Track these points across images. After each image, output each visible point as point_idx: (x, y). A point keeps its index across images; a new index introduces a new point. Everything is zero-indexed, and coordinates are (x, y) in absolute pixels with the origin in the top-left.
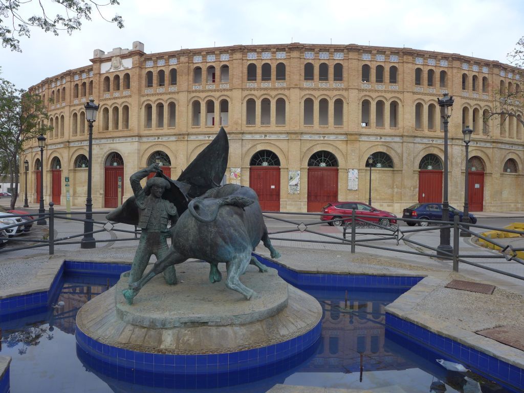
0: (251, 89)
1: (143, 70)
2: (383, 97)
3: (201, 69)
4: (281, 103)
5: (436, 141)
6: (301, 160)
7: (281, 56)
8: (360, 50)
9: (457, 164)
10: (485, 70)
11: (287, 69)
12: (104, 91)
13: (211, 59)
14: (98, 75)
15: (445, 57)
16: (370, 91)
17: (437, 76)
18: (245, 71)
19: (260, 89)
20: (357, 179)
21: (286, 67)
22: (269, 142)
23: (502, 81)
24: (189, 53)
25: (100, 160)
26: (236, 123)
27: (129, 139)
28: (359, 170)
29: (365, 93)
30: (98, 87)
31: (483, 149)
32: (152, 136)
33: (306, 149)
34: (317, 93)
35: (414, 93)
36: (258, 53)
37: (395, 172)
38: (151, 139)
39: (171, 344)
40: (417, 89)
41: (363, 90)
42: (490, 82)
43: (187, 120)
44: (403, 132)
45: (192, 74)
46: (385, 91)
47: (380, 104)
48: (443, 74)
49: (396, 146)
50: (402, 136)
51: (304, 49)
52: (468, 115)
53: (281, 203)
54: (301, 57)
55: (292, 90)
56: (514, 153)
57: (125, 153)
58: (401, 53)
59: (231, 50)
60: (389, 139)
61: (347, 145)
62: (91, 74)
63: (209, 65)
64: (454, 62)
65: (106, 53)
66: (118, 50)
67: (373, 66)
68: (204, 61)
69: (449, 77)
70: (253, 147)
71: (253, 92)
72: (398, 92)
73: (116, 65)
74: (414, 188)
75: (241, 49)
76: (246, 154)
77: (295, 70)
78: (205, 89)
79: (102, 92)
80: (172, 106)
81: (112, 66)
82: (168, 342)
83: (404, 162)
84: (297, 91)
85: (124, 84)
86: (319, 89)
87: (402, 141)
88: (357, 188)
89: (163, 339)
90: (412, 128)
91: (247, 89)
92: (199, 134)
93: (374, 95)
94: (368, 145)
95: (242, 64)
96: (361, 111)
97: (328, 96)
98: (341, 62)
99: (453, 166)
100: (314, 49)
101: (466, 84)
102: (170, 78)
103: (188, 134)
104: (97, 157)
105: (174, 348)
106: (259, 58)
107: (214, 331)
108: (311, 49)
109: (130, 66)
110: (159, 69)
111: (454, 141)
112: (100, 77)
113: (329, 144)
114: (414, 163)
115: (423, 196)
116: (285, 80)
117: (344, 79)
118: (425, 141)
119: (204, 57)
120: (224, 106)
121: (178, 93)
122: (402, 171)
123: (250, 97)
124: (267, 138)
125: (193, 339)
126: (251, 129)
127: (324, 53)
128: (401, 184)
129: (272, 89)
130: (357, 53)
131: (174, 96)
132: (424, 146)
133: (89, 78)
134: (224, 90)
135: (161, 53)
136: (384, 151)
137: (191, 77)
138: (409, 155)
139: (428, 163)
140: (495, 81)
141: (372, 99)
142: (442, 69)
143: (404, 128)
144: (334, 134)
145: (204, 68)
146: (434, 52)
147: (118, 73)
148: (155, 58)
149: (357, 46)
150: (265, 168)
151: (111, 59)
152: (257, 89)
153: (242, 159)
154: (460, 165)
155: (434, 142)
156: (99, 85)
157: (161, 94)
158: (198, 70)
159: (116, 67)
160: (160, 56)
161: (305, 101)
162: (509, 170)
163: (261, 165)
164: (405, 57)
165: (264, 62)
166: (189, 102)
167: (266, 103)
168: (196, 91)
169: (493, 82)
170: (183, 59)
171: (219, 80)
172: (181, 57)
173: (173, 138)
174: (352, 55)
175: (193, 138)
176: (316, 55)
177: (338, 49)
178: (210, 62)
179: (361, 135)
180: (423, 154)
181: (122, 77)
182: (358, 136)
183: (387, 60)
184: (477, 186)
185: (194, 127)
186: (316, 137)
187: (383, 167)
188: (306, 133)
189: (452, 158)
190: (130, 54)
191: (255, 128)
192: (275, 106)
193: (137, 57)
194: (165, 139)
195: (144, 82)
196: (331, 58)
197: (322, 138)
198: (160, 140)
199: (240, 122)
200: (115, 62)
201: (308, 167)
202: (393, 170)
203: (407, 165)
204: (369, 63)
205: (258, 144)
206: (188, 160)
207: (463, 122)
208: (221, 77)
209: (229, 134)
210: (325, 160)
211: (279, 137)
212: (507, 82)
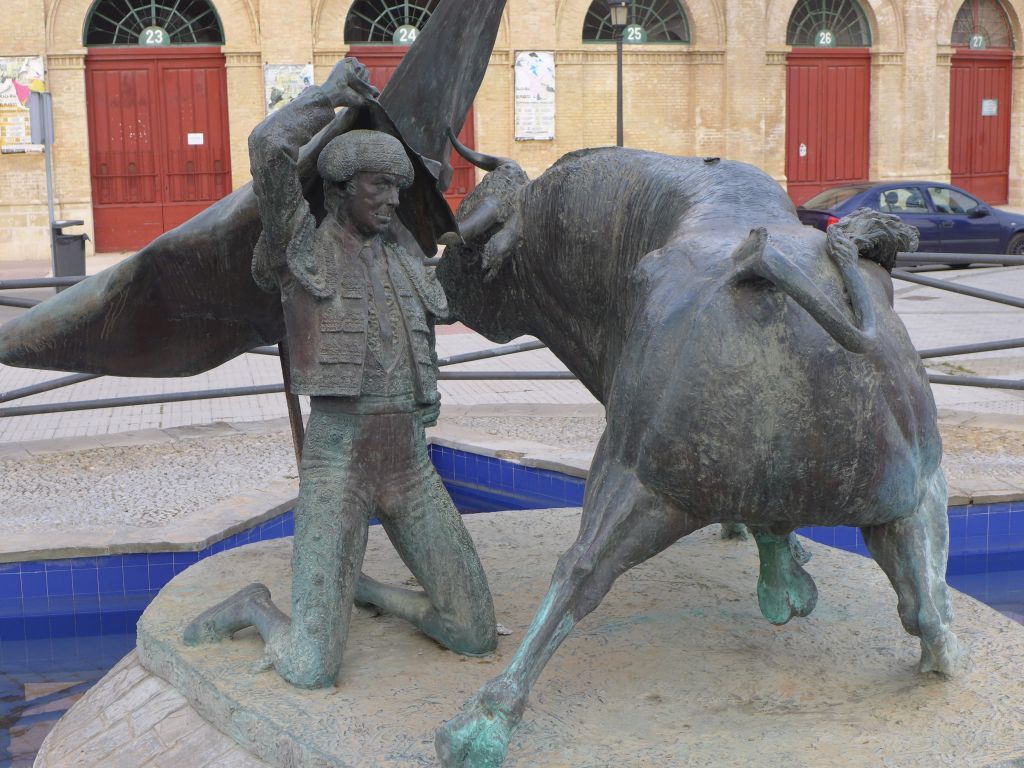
6: (316, 17)
9: (923, 25)
20: (551, 96)
28: (558, 54)
37: (698, 60)
74: (772, 122)
88: (551, 133)
99: (910, 31)
114: (767, 20)
115: (803, 152)
122: (723, 53)
128: (722, 109)
139: (818, 18)
150: (155, 56)
153: (49, 12)
154: (932, 27)
163: (135, 41)
184: (989, 107)
187: (650, 39)
201: (347, 48)
202: (690, 54)
203: (741, 28)
210: (414, 14)
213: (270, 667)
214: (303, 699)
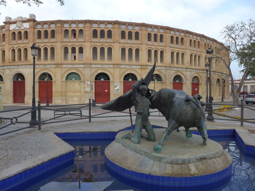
0: (95, 42)
1: (36, 29)
2: (157, 48)
3: (68, 30)
4: (110, 50)
5: (180, 69)
6: (120, 78)
7: (110, 26)
8: (147, 26)
10: (199, 38)
11: (113, 33)
12: (12, 40)
13: (74, 26)
14: (8, 31)
15: (183, 31)
16: (151, 45)
17: (180, 40)
18: (92, 33)
19: (99, 42)
21: (112, 32)
22: (104, 69)
23: (205, 43)
24: (62, 22)
25: (10, 77)
26: (88, 59)
27: (28, 66)
29: (149, 46)
30: (8, 37)
31: (199, 73)
32: (41, 65)
33: (122, 72)
34: (127, 45)
35: (170, 47)
36: (98, 24)
38: (41, 66)
39: (195, 171)
40: (172, 45)
41: (148, 45)
42: (201, 44)
43: (61, 57)
44: (166, 65)
45: (63, 33)
46: (158, 46)
47: (156, 52)
48: (182, 39)
49: (163, 71)
50: (166, 67)
51: (121, 24)
52: (192, 58)
53: (110, 98)
54: (120, 28)
55: (115, 43)
57: (25, 74)
58: (165, 29)
59: (84, 22)
60: (160, 68)
61: (141, 71)
62: (4, 30)
63: (72, 29)
64: (187, 34)
65: (13, 19)
66: (20, 18)
67: (153, 34)
68: (70, 26)
69: (185, 40)
70: (96, 71)
71: (96, 44)
72: (164, 46)
73: (19, 26)
75: (89, 22)
76: (93, 75)
77: (116, 33)
78: (70, 41)
79: (10, 40)
80: (53, 49)
81: (16, 26)
82: (193, 170)
83: (167, 78)
84: (118, 44)
85: (24, 37)
86: (128, 44)
87: (165, 69)
89: (191, 169)
90: (170, 63)
91: (93, 42)
92: (68, 64)
93: (153, 47)
95: (90, 29)
96: (147, 55)
97: (132, 47)
98: (138, 31)
99: (187, 80)
100: (125, 24)
101: (191, 44)
102: (51, 34)
103: (62, 64)
104: (8, 76)
105: (198, 172)
106: (99, 27)
108: (124, 24)
109: (28, 27)
110: (45, 29)
111: (187, 69)
112: (9, 32)
113: (133, 70)
114: (171, 79)
116: (112, 38)
117: (140, 39)
118: (175, 69)
119: (70, 24)
120: (81, 50)
121: (56, 42)
122: (166, 83)
123: (94, 46)
124: (103, 66)
125: (203, 167)
126: (95, 62)
127: (130, 26)
129: (105, 43)
130: (145, 27)
131: (53, 44)
132: (175, 71)
133: (2, 32)
134: (81, 42)
135: (46, 21)
136: (158, 74)
137: (63, 34)
138: (169, 75)
139: (176, 79)
140: (202, 43)
141: (152, 49)
142: (182, 37)
143: (166, 63)
144: (135, 65)
145: (70, 30)
146: (178, 29)
147: (20, 30)
148: (43, 24)
149: (145, 24)
150: (102, 82)
151: (16, 23)
152: (98, 42)
153: (91, 77)
154: (190, 80)
155: (179, 70)
156: (9, 36)
157: (46, 43)
158: (66, 31)
159: (19, 27)
160: (45, 23)
161: (121, 49)
162: (208, 82)
163: (100, 80)
164: (166, 30)
165: (101, 29)
166: (62, 47)
167: (102, 49)
168: (66, 42)
170: (58, 25)
171: (78, 37)
172: (57, 24)
173: (54, 66)
174: (143, 28)
175: (64, 66)
176: (126, 27)
177: (137, 25)
178: (73, 27)
179: (148, 66)
180: (174, 75)
181: (23, 32)
182: (146, 67)
183: (159, 31)
184: (196, 89)
185: (65, 60)
186: (127, 67)
188: (122, 65)
189: (186, 77)
190: (28, 21)
191: (97, 62)
192: (107, 51)
193: (32, 23)
194: (49, 66)
195: (36, 36)
196: (133, 29)
197: (130, 67)
198: (46, 67)
199: (89, 58)
200: (18, 24)
201: (124, 81)
202: (162, 83)
203: (168, 80)
204: (150, 32)
205: (99, 69)
206: (62, 77)
207: (190, 61)
208: (79, 36)
209: (84, 64)
210: (131, 77)
211: (109, 66)
212: (207, 44)
214: (136, 145)
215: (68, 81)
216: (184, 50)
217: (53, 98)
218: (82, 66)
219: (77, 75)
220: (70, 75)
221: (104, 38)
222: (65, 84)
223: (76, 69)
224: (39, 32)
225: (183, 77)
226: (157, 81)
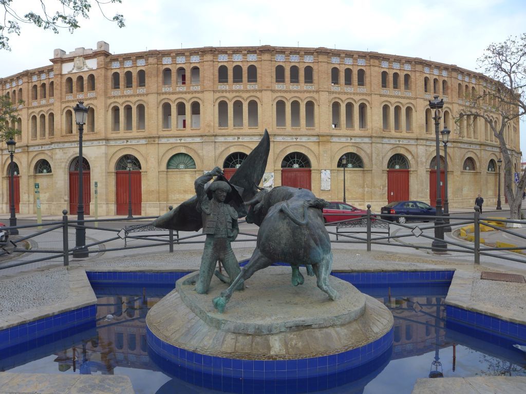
0: (223, 91)
1: (109, 71)
2: (352, 99)
3: (171, 70)
4: (253, 105)
5: (403, 142)
6: (275, 162)
7: (252, 58)
8: (329, 53)
9: (422, 164)
10: (445, 73)
11: (259, 71)
12: (67, 93)
13: (181, 60)
14: (59, 76)
15: (409, 61)
16: (339, 93)
17: (402, 79)
18: (217, 73)
19: (232, 91)
20: (330, 180)
21: (258, 69)
22: (242, 144)
23: (459, 84)
24: (158, 54)
25: (63, 165)
26: (209, 126)
27: (96, 143)
28: (331, 170)
29: (335, 95)
30: (59, 88)
32: (120, 139)
33: (279, 151)
34: (288, 96)
35: (381, 95)
36: (229, 55)
37: (366, 172)
38: (119, 142)
39: (280, 350)
40: (384, 91)
41: (333, 92)
42: (449, 85)
43: (158, 123)
44: (372, 133)
45: (161, 75)
46: (354, 94)
47: (349, 106)
48: (407, 77)
49: (367, 148)
50: (371, 137)
51: (275, 52)
54: (273, 60)
55: (264, 92)
56: (471, 151)
57: (91, 158)
58: (368, 57)
59: (201, 52)
60: (358, 140)
61: (319, 146)
62: (52, 75)
63: (179, 66)
64: (417, 66)
65: (67, 53)
66: (81, 50)
67: (342, 69)
68: (174, 62)
69: (412, 80)
70: (226, 149)
71: (224, 94)
72: (366, 94)
73: (79, 65)
74: (384, 187)
75: (211, 51)
76: (219, 157)
77: (266, 72)
78: (175, 91)
79: (64, 93)
80: (141, 108)
81: (74, 66)
82: (277, 347)
83: (373, 162)
84: (269, 93)
85: (88, 86)
86: (290, 91)
87: (371, 142)
88: (329, 189)
89: (271, 345)
90: (380, 129)
91: (219, 91)
92: (170, 137)
93: (344, 97)
94: (339, 146)
95: (213, 66)
96: (331, 113)
97: (299, 98)
98: (311, 65)
99: (419, 165)
100: (285, 52)
101: (428, 87)
102: (138, 79)
103: (159, 137)
104: (60, 162)
105: (284, 353)
106: (230, 60)
107: (318, 333)
108: (282, 52)
109: (95, 67)
110: (126, 70)
111: (419, 141)
112: (61, 78)
113: (302, 145)
114: (382, 163)
115: (392, 194)
116: (257, 82)
117: (314, 81)
118: (393, 141)
119: (174, 58)
120: (196, 108)
121: (147, 95)
122: (372, 170)
123: (222, 99)
124: (240, 140)
125: (300, 343)
126: (224, 132)
127: (295, 56)
128: (372, 183)
129: (243, 91)
130: (326, 57)
131: (142, 98)
132: (391, 146)
133: (49, 79)
134: (196, 92)
135: (128, 54)
136: (355, 152)
137: (160, 79)
138: (378, 155)
139: (395, 162)
140: (453, 83)
141: (342, 101)
142: (405, 73)
143: (372, 129)
144: (306, 135)
145: (174, 69)
146: (398, 56)
147: (81, 74)
148: (122, 59)
149: (327, 49)
151: (73, 59)
152: (229, 92)
153: (216, 160)
154: (425, 164)
155: (401, 143)
156: (61, 87)
157: (129, 96)
158: (167, 72)
159: (79, 68)
160: (127, 57)
161: (277, 103)
162: (468, 168)
163: (234, 167)
164: (372, 60)
165: (235, 64)
166: (158, 104)
167: (238, 105)
168: (166, 93)
169: (452, 85)
170: (151, 60)
171: (189, 82)
172: (150, 58)
173: (143, 141)
174: (322, 58)
175: (164, 141)
176: (286, 58)
177: (308, 52)
178: (180, 64)
179: (332, 136)
180: (390, 155)
181: (85, 78)
182: (329, 138)
183: (355, 64)
184: (441, 184)
185: (164, 129)
186: (289, 139)
188: (279, 135)
189: (417, 158)
190: (95, 55)
191: (227, 130)
192: (247, 108)
193: (102, 58)
194: (134, 142)
195: (110, 83)
196: (302, 61)
197: (295, 140)
198: (129, 143)
199: (212, 124)
200: (78, 62)
201: (282, 169)
202: (363, 170)
203: (376, 165)
204: (337, 66)
205: (231, 146)
206: (159, 164)
207: (427, 123)
208: (191, 79)
209: (202, 136)
210: (298, 161)
211: (252, 139)
212: (464, 85)
213: (195, 290)
215: (171, 170)
216: (412, 101)
217: (142, 205)
218: (198, 140)
219: (189, 159)
220: (175, 159)
221: (241, 81)
222: (164, 176)
223: (187, 147)
224: (116, 76)
225: (409, 157)
226: (353, 167)
